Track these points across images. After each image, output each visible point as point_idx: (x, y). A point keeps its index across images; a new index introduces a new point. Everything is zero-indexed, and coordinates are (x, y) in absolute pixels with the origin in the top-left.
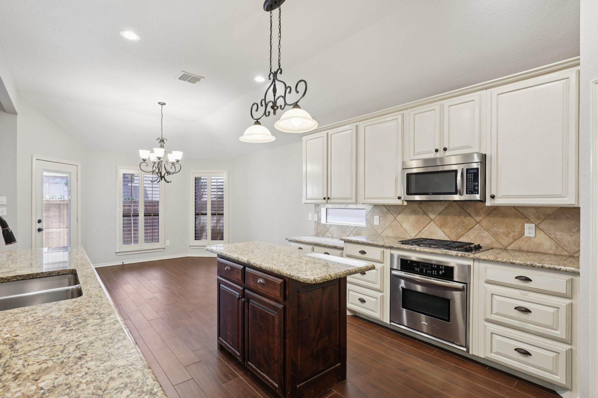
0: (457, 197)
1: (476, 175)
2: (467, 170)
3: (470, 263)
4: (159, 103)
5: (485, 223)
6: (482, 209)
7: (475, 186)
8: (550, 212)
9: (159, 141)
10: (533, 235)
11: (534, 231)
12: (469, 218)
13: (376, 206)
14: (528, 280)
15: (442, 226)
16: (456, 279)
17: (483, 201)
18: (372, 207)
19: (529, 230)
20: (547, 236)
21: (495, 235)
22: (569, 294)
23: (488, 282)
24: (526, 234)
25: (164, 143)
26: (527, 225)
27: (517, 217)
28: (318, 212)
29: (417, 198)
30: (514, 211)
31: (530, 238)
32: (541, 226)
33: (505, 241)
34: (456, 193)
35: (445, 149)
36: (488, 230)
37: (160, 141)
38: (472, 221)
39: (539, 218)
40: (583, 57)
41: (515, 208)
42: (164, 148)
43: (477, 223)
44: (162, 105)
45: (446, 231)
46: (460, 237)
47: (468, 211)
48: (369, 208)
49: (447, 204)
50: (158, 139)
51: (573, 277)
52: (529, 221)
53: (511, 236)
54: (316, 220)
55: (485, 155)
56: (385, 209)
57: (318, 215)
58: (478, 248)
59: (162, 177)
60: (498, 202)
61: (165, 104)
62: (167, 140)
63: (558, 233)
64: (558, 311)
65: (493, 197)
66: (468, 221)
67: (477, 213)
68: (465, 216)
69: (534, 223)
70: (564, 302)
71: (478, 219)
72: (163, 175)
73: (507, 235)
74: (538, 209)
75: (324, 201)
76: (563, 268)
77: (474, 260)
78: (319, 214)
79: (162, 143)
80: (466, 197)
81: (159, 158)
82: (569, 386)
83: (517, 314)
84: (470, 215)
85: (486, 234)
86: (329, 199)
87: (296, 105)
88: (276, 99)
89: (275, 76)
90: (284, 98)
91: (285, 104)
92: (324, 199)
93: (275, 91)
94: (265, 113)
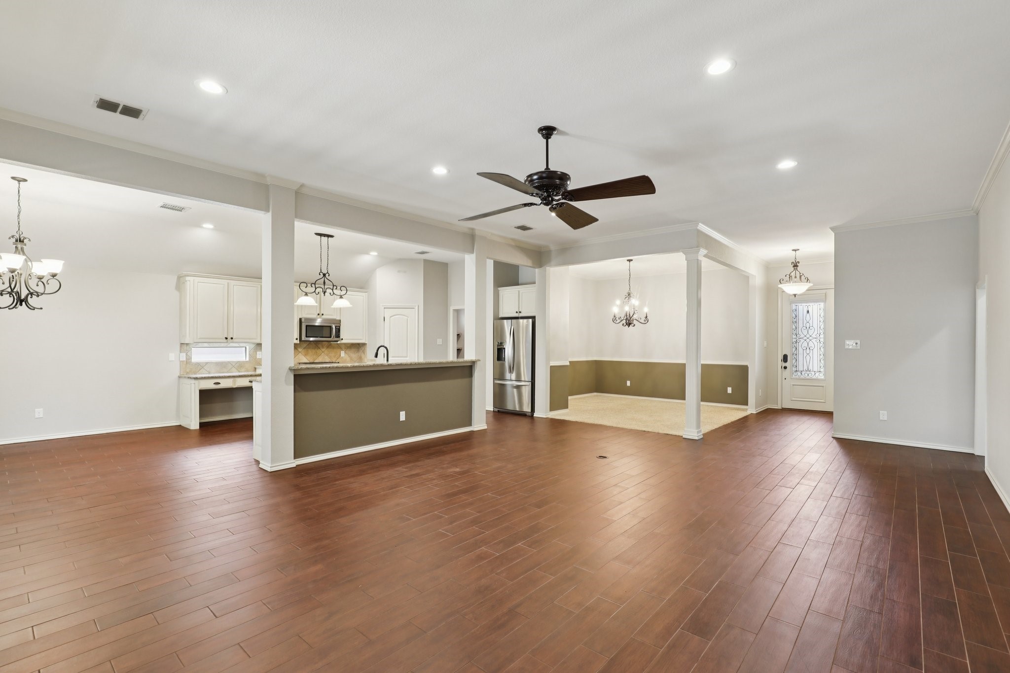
1: (339, 330)
2: (335, 326)
4: (13, 178)
5: (326, 352)
7: (338, 334)
9: (14, 240)
11: (344, 354)
15: (305, 355)
18: (256, 345)
20: (348, 356)
21: (330, 357)
24: (342, 356)
25: (25, 245)
26: (342, 352)
27: (338, 348)
28: (187, 351)
29: (311, 339)
30: (358, 345)
32: (346, 352)
33: (334, 360)
34: (330, 337)
35: (323, 315)
36: (327, 355)
37: (17, 241)
38: (321, 352)
42: (24, 254)
43: (323, 352)
44: (19, 181)
45: (308, 357)
47: (319, 346)
48: (253, 346)
49: (308, 342)
50: (13, 237)
54: (185, 359)
55: (340, 320)
57: (186, 355)
59: (21, 301)
61: (25, 180)
62: (30, 240)
63: (351, 354)
65: (341, 339)
66: (319, 351)
68: (317, 349)
71: (323, 350)
72: (23, 297)
73: (335, 357)
75: (225, 341)
79: (19, 245)
80: (334, 339)
81: (13, 271)
85: (326, 357)
86: (232, 338)
87: (341, 297)
88: (326, 288)
89: (324, 275)
90: (333, 290)
91: (334, 293)
92: (226, 338)
93: (324, 283)
94: (315, 291)
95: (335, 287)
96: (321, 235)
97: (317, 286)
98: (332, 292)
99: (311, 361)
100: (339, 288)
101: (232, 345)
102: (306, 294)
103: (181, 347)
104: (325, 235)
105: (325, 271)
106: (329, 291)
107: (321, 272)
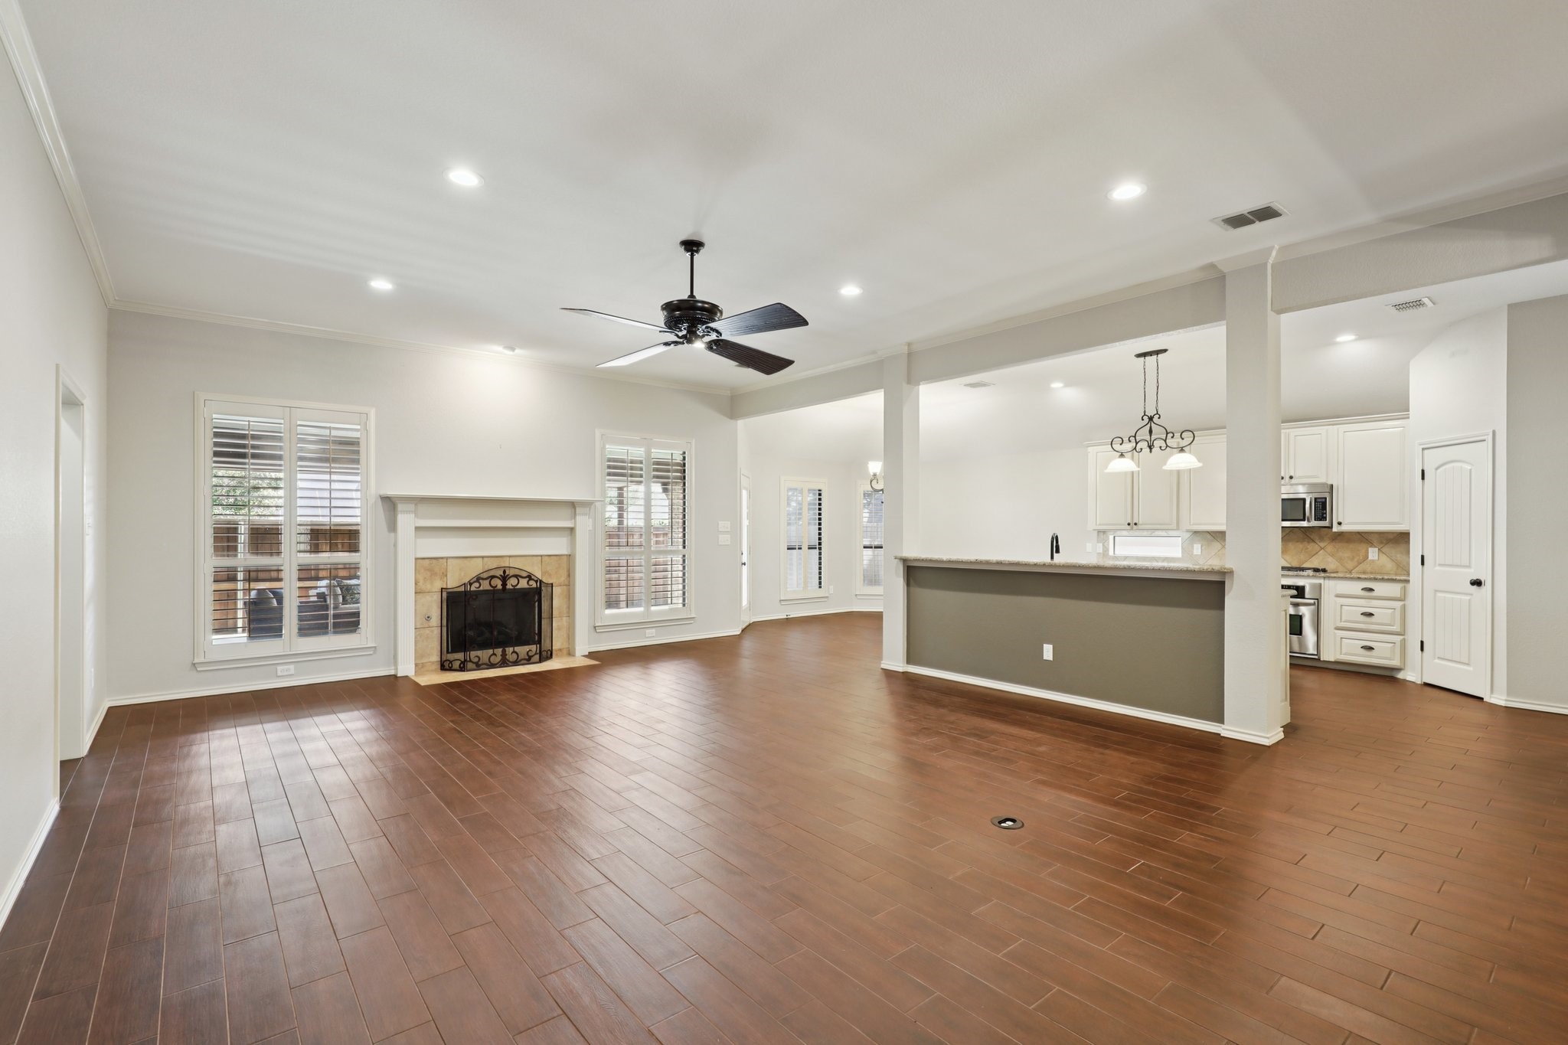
0: (1305, 524)
1: (1324, 504)
2: (1315, 499)
3: (1321, 581)
5: (1330, 548)
6: (1327, 534)
7: (1323, 514)
8: (1391, 537)
10: (1376, 558)
11: (1377, 555)
12: (1312, 544)
13: (1196, 532)
14: (1371, 590)
16: (1306, 596)
17: (1331, 527)
18: (1191, 533)
19: (1373, 553)
20: (1388, 559)
21: (1340, 560)
22: (1403, 598)
23: (1338, 596)
24: (1370, 558)
26: (1370, 549)
27: (1361, 542)
28: (1105, 542)
31: (1373, 561)
32: (1384, 550)
33: (1350, 565)
34: (1304, 520)
35: (1291, 477)
36: (1333, 554)
38: (1316, 547)
39: (1381, 543)
40: (1411, 412)
41: (1359, 533)
43: (1322, 549)
45: (1288, 558)
46: (1303, 563)
47: (1312, 537)
48: (1186, 535)
51: (1406, 585)
52: (1372, 545)
53: (1356, 560)
54: (1101, 551)
55: (1332, 485)
56: (1209, 536)
57: (1103, 545)
58: (1324, 571)
60: (1344, 528)
63: (1398, 556)
64: (1394, 612)
65: (1340, 524)
66: (1312, 547)
67: (1322, 539)
68: (1308, 542)
69: (1376, 547)
70: (1398, 604)
71: (1322, 545)
73: (1352, 559)
74: (1381, 534)
75: (1129, 527)
76: (1398, 578)
77: (1324, 578)
78: (1106, 544)
80: (1314, 523)
82: (1402, 667)
83: (1363, 618)
84: (1313, 541)
85: (1330, 559)
86: (1136, 524)
87: (1182, 450)
88: (1152, 439)
89: (1151, 419)
90: (1165, 441)
91: (1167, 446)
92: (1129, 524)
93: (1151, 432)
94: (1135, 448)
95: (1170, 435)
96: (1144, 355)
97: (1138, 439)
98: (1164, 445)
99: (1295, 564)
100: (1177, 435)
101: (1137, 533)
102: (1122, 455)
103: (1098, 535)
104: (1150, 354)
105: (1150, 413)
106: (1157, 444)
107: (1145, 415)
